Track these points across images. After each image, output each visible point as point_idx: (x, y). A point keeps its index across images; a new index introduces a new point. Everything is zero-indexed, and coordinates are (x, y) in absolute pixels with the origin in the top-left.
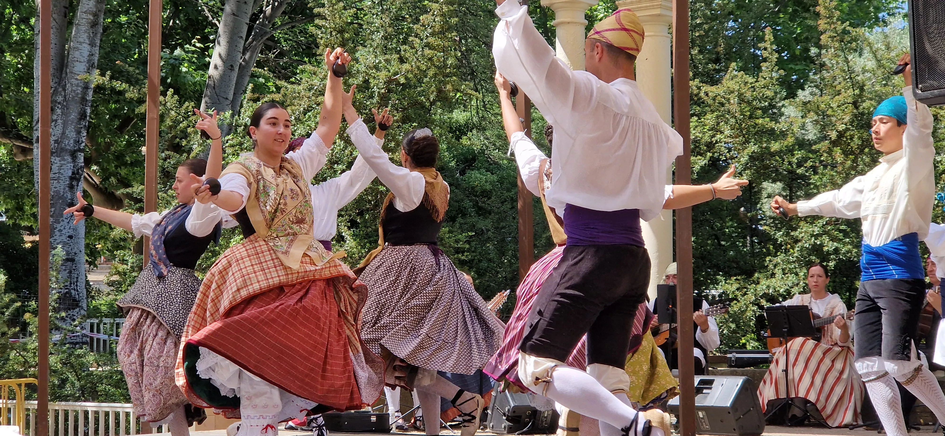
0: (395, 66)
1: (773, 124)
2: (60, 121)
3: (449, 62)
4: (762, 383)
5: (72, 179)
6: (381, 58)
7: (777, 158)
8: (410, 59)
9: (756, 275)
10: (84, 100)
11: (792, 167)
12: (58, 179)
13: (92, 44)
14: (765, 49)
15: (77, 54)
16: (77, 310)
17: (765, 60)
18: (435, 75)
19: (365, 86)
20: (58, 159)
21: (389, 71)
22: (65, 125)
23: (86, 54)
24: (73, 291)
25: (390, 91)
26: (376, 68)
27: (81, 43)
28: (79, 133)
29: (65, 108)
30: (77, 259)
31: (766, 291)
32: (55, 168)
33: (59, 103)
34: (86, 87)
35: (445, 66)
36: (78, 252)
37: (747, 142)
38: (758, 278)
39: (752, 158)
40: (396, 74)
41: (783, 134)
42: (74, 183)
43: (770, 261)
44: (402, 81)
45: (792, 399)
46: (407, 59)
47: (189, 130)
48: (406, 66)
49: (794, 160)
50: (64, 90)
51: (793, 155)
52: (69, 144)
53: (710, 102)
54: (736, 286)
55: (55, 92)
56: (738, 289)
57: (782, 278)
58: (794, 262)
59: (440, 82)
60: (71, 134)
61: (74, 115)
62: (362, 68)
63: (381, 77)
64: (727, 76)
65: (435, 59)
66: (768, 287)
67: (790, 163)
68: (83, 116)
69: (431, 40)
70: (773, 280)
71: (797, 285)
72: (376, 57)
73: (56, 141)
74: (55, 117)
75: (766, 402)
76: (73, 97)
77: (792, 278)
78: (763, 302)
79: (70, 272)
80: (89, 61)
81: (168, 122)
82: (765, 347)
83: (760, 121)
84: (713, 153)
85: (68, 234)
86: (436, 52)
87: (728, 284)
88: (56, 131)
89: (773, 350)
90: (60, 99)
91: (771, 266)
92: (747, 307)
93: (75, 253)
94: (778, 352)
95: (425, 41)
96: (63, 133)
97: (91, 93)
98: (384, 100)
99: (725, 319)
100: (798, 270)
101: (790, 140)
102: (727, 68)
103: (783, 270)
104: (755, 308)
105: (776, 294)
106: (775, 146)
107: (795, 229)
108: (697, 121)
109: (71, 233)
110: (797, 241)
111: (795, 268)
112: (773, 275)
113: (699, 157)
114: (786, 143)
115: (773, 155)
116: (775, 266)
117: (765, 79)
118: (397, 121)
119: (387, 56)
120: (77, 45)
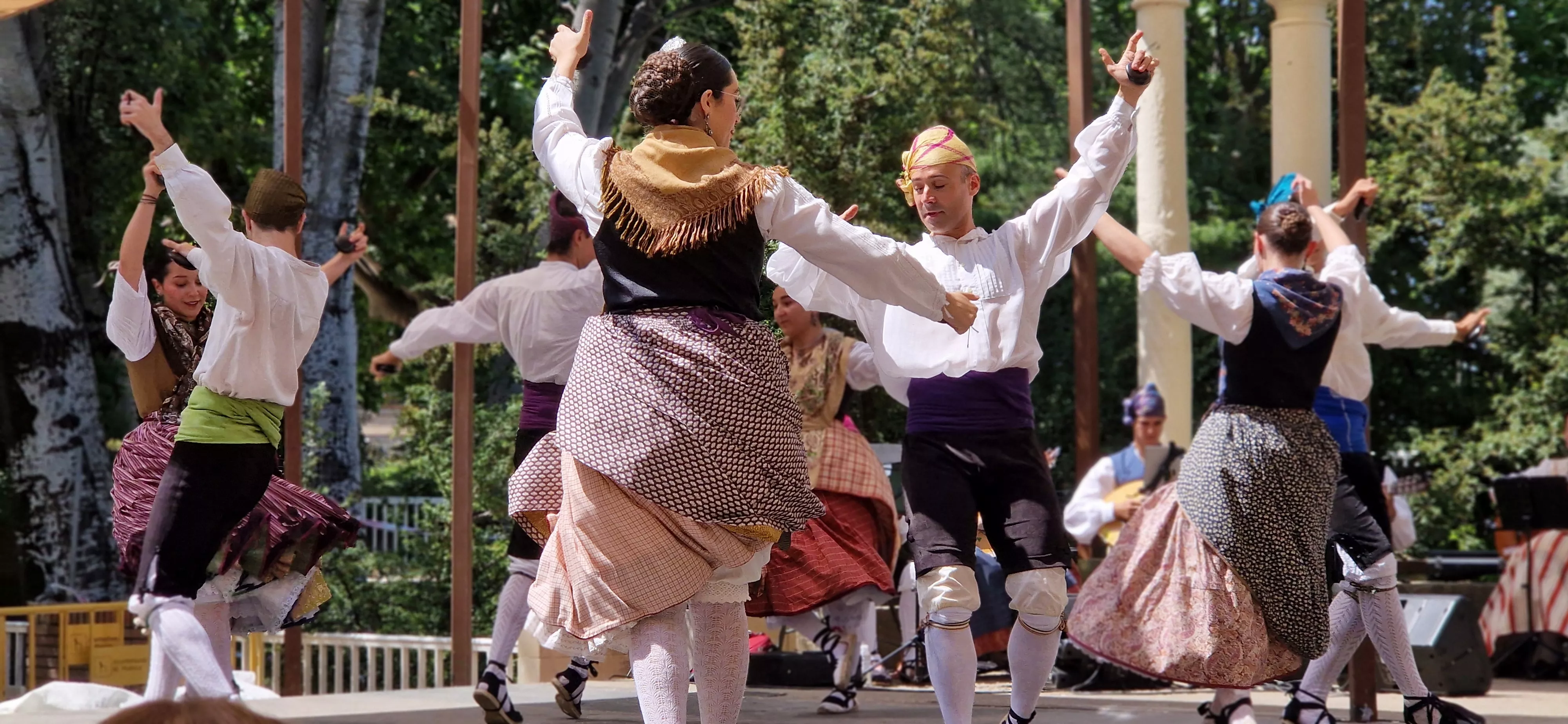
0: (868, 78)
1: (1505, 171)
2: (316, 173)
3: (959, 71)
4: (1486, 608)
6: (846, 64)
7: (1513, 228)
8: (895, 66)
9: (1477, 425)
10: (354, 137)
11: (1538, 242)
13: (368, 45)
14: (1493, 43)
15: (343, 61)
16: (346, 482)
17: (1492, 61)
18: (936, 92)
19: (819, 111)
21: (859, 85)
22: (324, 179)
23: (358, 60)
24: (339, 453)
25: (861, 118)
26: (838, 79)
27: (349, 43)
28: (346, 190)
29: (325, 150)
30: (344, 398)
31: (1494, 453)
33: (315, 142)
34: (358, 116)
35: (952, 77)
36: (346, 386)
37: (1462, 200)
38: (1480, 431)
39: (1471, 228)
40: (870, 90)
41: (1523, 188)
43: (1501, 402)
44: (881, 101)
45: (1538, 634)
46: (889, 65)
47: (528, 185)
48: (887, 78)
49: (1542, 231)
50: (323, 119)
51: (1540, 223)
52: (332, 208)
53: (1398, 133)
54: (1441, 444)
55: (309, 124)
56: (1446, 449)
57: (1521, 431)
58: (1541, 404)
59: (944, 103)
60: (334, 192)
61: (338, 163)
62: (815, 81)
63: (845, 96)
64: (1428, 90)
65: (935, 65)
66: (1497, 446)
67: (1535, 237)
68: (353, 163)
69: (929, 33)
70: (1506, 434)
71: (1546, 442)
72: (837, 61)
74: (308, 165)
75: (1493, 638)
76: (337, 133)
77: (1537, 432)
78: (1489, 472)
79: (334, 421)
80: (363, 73)
81: (494, 172)
82: (1491, 547)
83: (1484, 166)
84: (1403, 220)
85: (330, 358)
86: (936, 54)
87: (1429, 440)
89: (1506, 551)
90: (316, 135)
91: (1501, 411)
92: (1461, 479)
93: (343, 390)
94: (1515, 555)
95: (918, 35)
96: (322, 192)
97: (365, 126)
98: (851, 133)
99: (1423, 498)
100: (1548, 417)
101: (1535, 198)
102: (1427, 75)
103: (1523, 417)
104: (1475, 481)
105: (1509, 457)
106: (1509, 208)
107: (1543, 348)
108: (1375, 167)
109: (335, 355)
110: (1545, 367)
111: (1543, 413)
112: (1505, 426)
113: (1378, 227)
114: (1528, 202)
115: (1504, 222)
116: (1509, 410)
117: (1492, 93)
118: (873, 169)
119: (856, 61)
120: (343, 46)
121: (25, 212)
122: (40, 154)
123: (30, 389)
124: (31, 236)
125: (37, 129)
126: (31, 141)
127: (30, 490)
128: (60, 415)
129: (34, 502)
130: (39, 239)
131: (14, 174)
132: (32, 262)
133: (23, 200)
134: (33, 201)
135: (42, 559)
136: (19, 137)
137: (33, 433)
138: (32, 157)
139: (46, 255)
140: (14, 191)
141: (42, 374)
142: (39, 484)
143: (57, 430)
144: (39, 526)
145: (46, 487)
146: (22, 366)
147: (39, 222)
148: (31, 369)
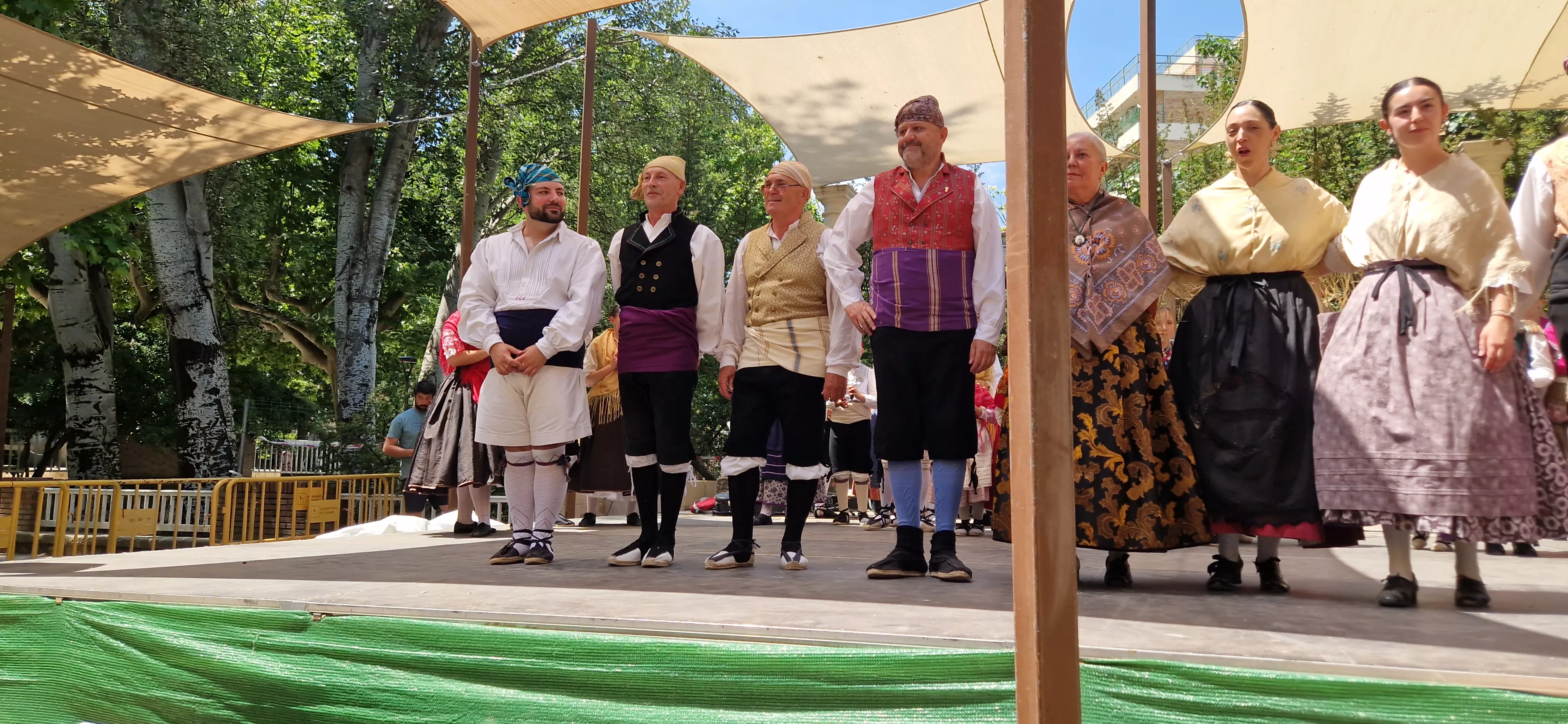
5: (369, 320)
12: (358, 320)
13: (391, 217)
15: (378, 223)
20: (358, 304)
22: (365, 279)
23: (386, 223)
27: (382, 215)
29: (367, 263)
32: (355, 311)
42: (371, 324)
52: (369, 293)
55: (357, 252)
61: (373, 271)
73: (357, 290)
74: (357, 271)
79: (365, 395)
80: (388, 230)
88: (357, 283)
90: (361, 257)
93: (369, 382)
96: (364, 284)
109: (366, 365)
120: (377, 216)
121: (197, 283)
122: (207, 255)
123: (192, 374)
124: (200, 296)
125: (207, 242)
126: (203, 249)
127: (189, 425)
128: (210, 388)
129: (191, 431)
130: (204, 297)
131: (193, 264)
132: (200, 309)
133: (196, 277)
134: (202, 279)
135: (194, 461)
136: (196, 245)
137: (193, 396)
138: (203, 257)
139: (207, 306)
140: (192, 272)
141: (200, 367)
142: (195, 422)
143: (207, 395)
144: (193, 444)
145: (198, 424)
146: (189, 362)
147: (205, 289)
148: (195, 363)
